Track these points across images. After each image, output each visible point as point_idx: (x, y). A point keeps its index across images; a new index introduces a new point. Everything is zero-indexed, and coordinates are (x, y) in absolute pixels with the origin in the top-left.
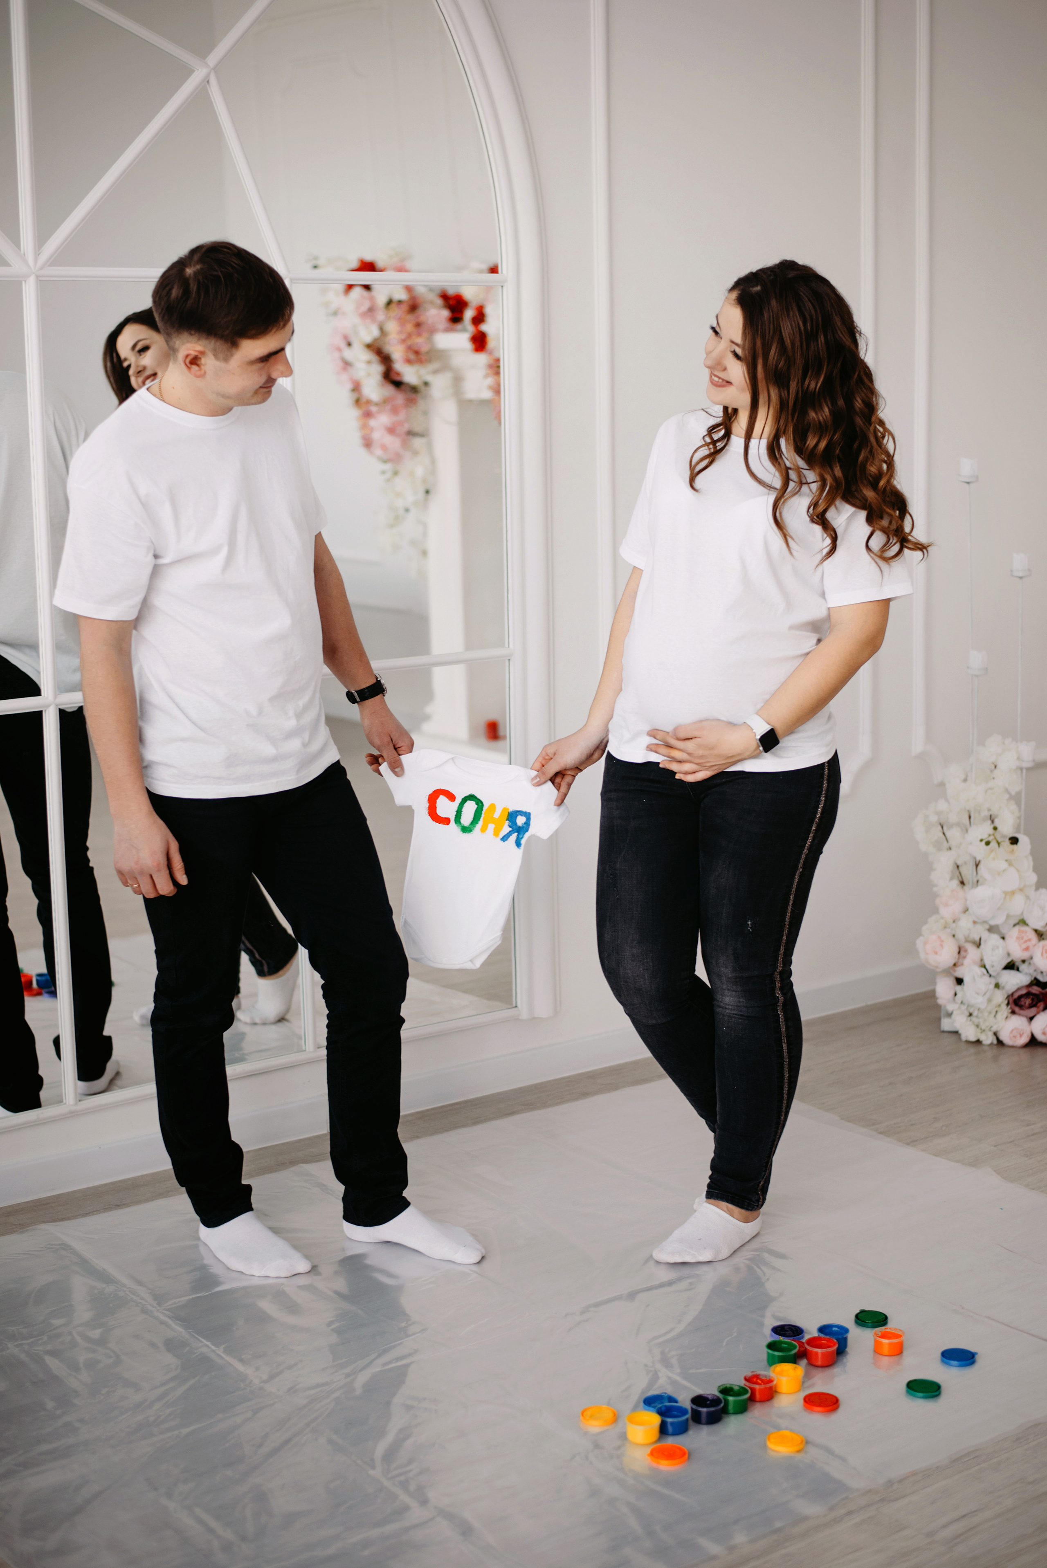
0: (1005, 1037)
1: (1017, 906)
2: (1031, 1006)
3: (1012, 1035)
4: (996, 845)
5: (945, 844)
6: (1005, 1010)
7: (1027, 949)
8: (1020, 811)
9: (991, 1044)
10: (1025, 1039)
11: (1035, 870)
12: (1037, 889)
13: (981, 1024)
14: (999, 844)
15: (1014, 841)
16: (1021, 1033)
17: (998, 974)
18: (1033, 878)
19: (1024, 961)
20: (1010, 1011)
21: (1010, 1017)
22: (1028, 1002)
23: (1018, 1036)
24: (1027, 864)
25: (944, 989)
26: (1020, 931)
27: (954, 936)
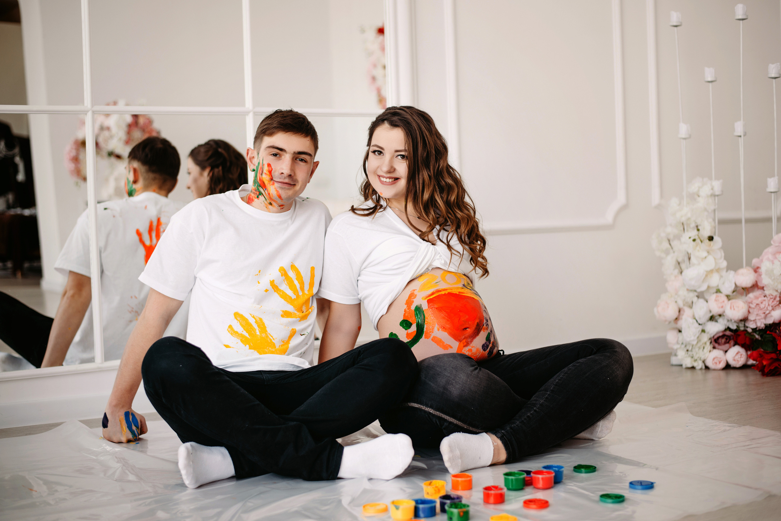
0: (709, 364)
1: (715, 280)
2: (725, 343)
3: (714, 362)
4: (700, 242)
5: (671, 251)
6: (709, 347)
7: (722, 307)
8: (715, 223)
9: (701, 369)
10: (723, 365)
11: (726, 258)
12: (727, 271)
13: (695, 355)
14: (702, 242)
15: (711, 239)
16: (720, 361)
17: (704, 324)
18: (724, 264)
19: (720, 315)
20: (712, 346)
21: (712, 350)
22: (723, 340)
23: (718, 363)
24: (720, 254)
25: (672, 337)
26: (717, 297)
27: (676, 302)
